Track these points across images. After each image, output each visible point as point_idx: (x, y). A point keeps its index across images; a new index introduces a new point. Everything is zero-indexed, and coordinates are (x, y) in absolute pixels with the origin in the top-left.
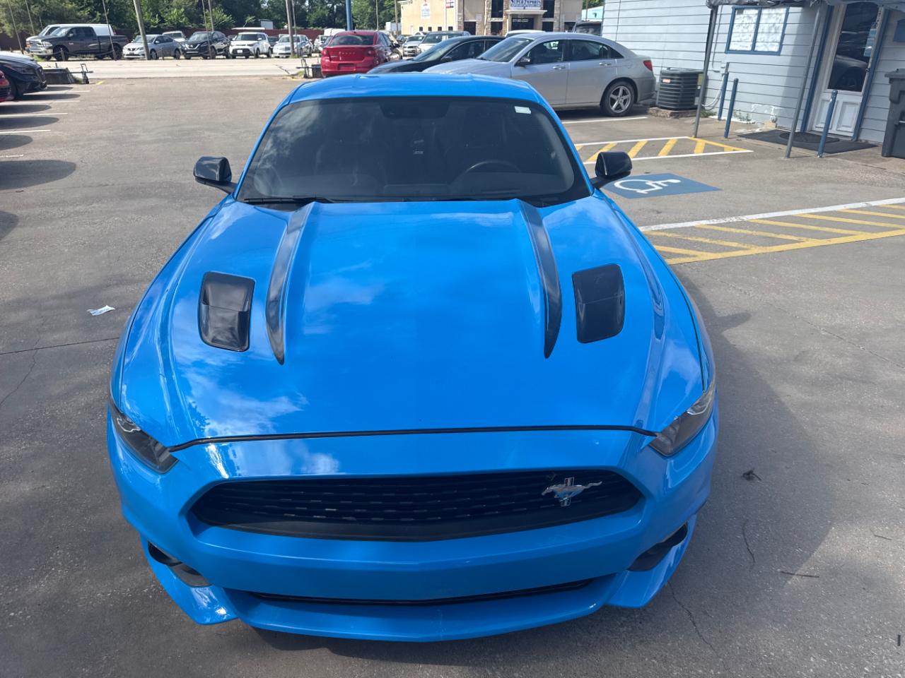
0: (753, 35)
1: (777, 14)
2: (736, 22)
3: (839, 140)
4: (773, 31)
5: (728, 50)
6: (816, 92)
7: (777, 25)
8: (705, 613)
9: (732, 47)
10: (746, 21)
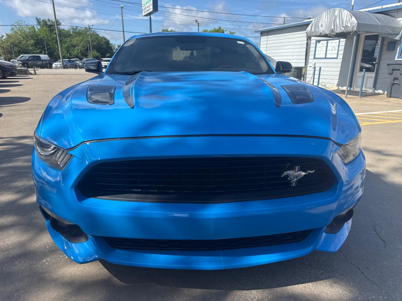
0: (325, 51)
1: (335, 42)
2: (317, 46)
3: (366, 92)
4: (334, 49)
5: (315, 58)
6: (354, 73)
7: (335, 47)
8: (368, 268)
9: (316, 56)
10: (322, 45)
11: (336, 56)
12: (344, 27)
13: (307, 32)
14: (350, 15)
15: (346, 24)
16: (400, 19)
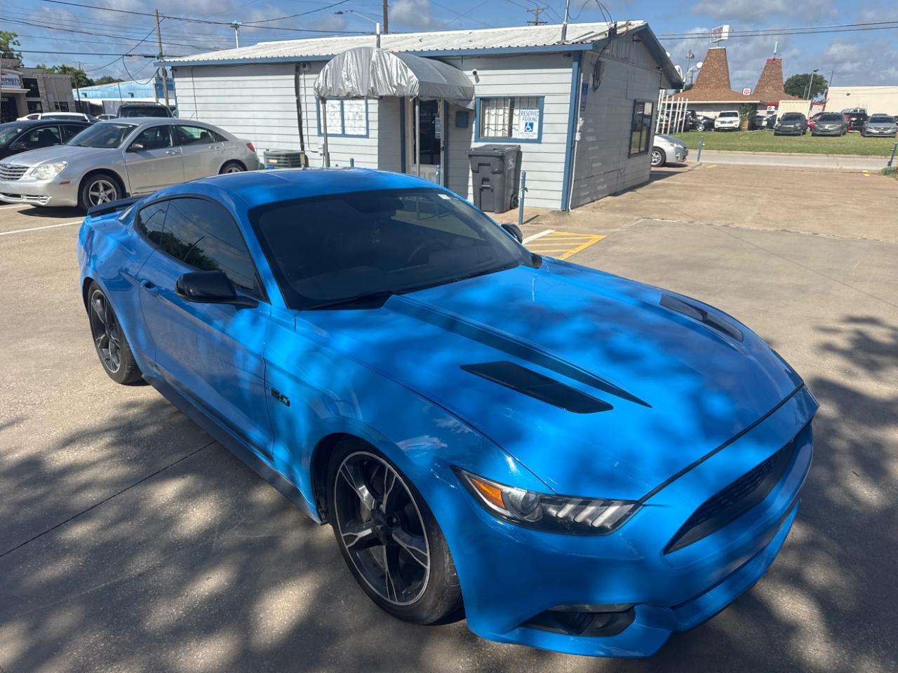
0: (340, 121)
1: (358, 105)
4: (357, 118)
5: (320, 134)
10: (331, 109)
11: (364, 133)
12: (395, 87)
13: (318, 89)
14: (403, 65)
15: (397, 81)
16: (469, 73)
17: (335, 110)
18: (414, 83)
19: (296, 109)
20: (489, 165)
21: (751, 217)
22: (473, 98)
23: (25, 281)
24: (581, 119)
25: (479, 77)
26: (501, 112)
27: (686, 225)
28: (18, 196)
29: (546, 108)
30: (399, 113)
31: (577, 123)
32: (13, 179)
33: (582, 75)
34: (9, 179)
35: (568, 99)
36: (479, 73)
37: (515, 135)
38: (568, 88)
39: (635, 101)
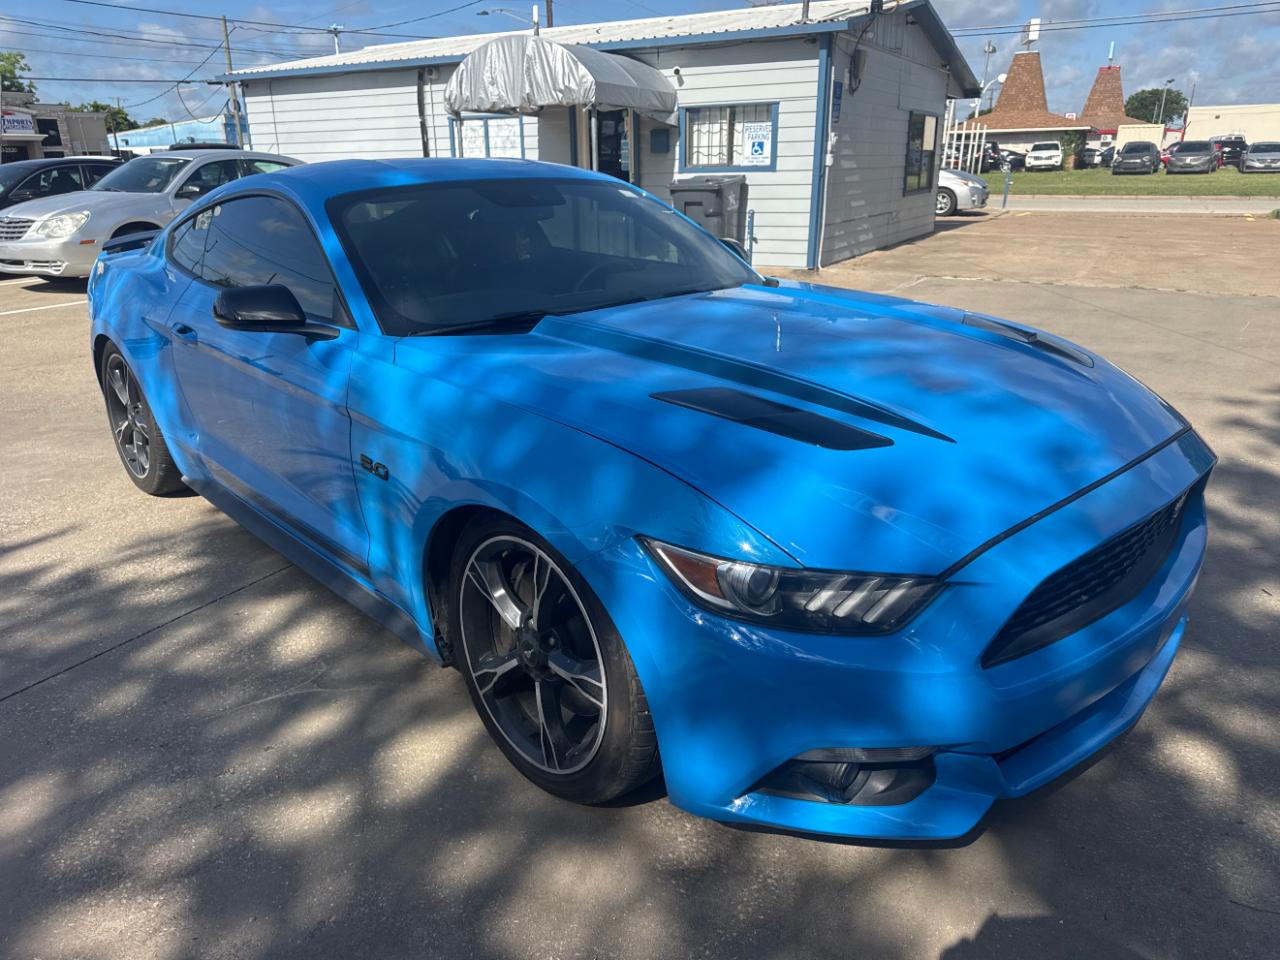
0: (484, 150)
1: (508, 125)
2: (456, 135)
4: (509, 144)
10: (470, 133)
12: (561, 91)
13: (449, 99)
14: (572, 58)
15: (564, 83)
16: (668, 73)
17: (477, 135)
18: (588, 85)
19: (420, 136)
20: (700, 204)
21: (1084, 273)
22: (676, 109)
23: (24, 370)
24: (833, 134)
25: (684, 78)
26: (716, 127)
27: (990, 283)
28: (20, 263)
29: (782, 120)
30: (568, 135)
31: (827, 141)
32: (12, 238)
33: (833, 68)
34: (6, 238)
35: (813, 105)
36: (683, 71)
37: (737, 161)
38: (813, 89)
39: (911, 113)
